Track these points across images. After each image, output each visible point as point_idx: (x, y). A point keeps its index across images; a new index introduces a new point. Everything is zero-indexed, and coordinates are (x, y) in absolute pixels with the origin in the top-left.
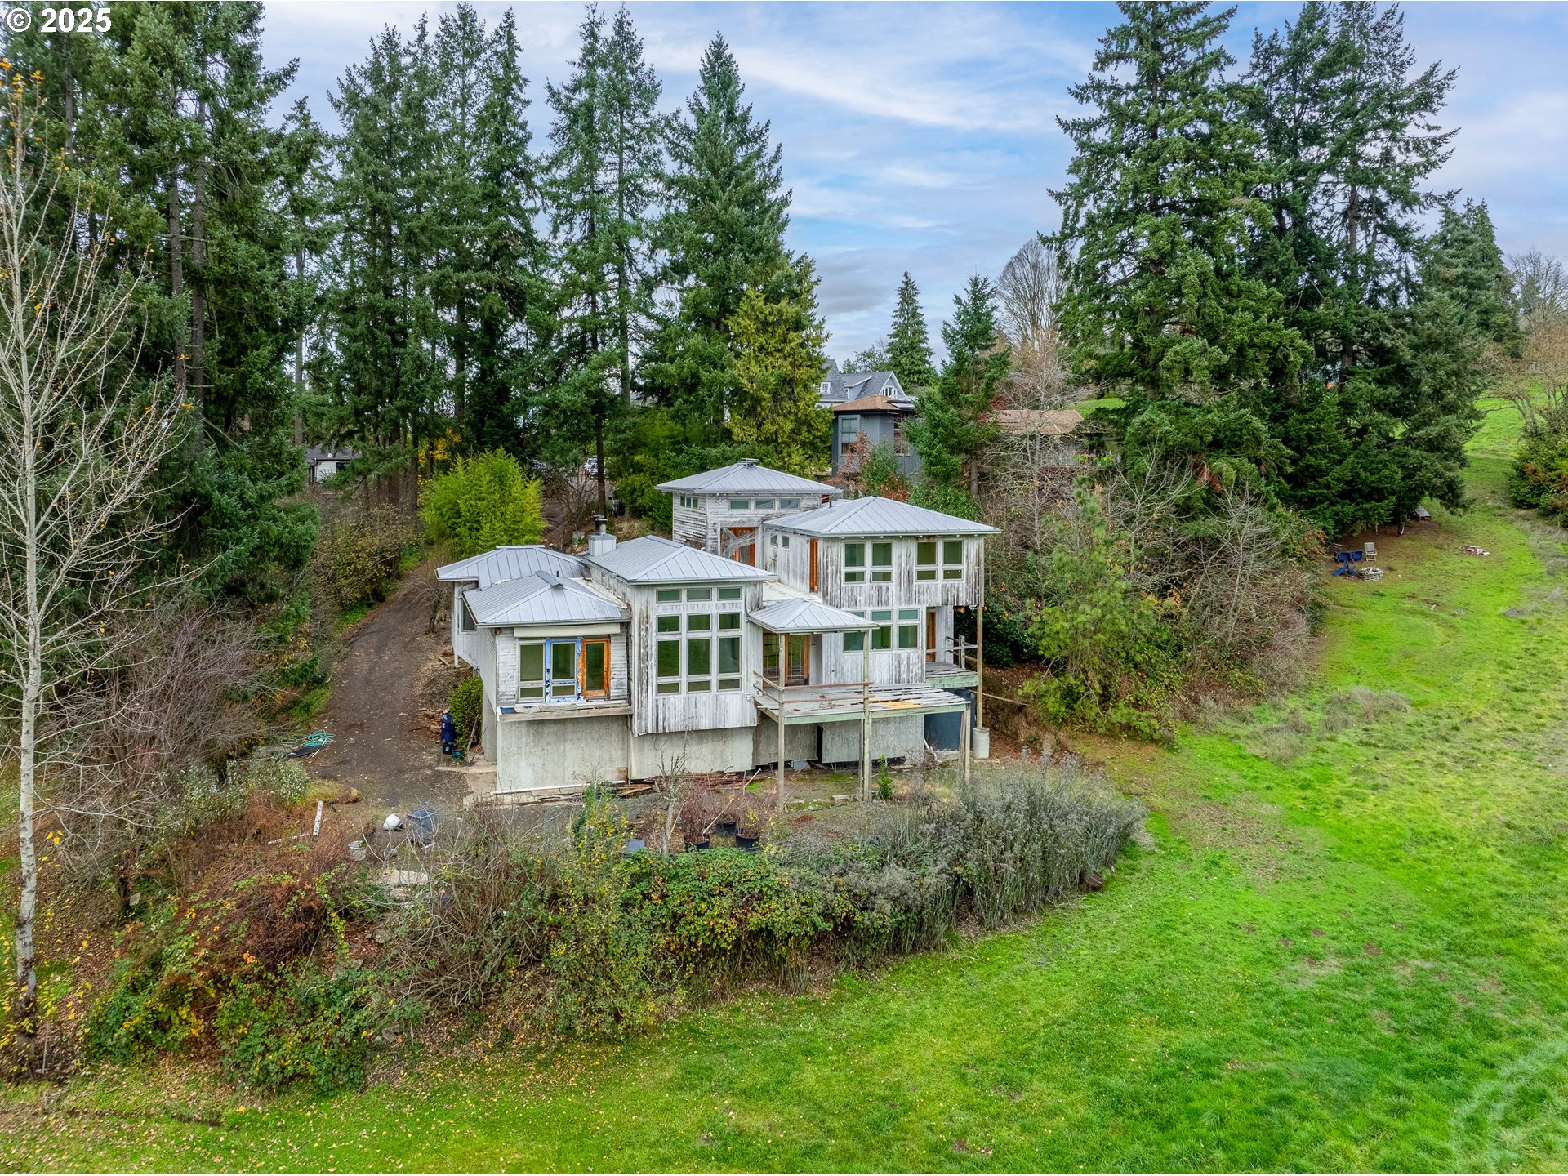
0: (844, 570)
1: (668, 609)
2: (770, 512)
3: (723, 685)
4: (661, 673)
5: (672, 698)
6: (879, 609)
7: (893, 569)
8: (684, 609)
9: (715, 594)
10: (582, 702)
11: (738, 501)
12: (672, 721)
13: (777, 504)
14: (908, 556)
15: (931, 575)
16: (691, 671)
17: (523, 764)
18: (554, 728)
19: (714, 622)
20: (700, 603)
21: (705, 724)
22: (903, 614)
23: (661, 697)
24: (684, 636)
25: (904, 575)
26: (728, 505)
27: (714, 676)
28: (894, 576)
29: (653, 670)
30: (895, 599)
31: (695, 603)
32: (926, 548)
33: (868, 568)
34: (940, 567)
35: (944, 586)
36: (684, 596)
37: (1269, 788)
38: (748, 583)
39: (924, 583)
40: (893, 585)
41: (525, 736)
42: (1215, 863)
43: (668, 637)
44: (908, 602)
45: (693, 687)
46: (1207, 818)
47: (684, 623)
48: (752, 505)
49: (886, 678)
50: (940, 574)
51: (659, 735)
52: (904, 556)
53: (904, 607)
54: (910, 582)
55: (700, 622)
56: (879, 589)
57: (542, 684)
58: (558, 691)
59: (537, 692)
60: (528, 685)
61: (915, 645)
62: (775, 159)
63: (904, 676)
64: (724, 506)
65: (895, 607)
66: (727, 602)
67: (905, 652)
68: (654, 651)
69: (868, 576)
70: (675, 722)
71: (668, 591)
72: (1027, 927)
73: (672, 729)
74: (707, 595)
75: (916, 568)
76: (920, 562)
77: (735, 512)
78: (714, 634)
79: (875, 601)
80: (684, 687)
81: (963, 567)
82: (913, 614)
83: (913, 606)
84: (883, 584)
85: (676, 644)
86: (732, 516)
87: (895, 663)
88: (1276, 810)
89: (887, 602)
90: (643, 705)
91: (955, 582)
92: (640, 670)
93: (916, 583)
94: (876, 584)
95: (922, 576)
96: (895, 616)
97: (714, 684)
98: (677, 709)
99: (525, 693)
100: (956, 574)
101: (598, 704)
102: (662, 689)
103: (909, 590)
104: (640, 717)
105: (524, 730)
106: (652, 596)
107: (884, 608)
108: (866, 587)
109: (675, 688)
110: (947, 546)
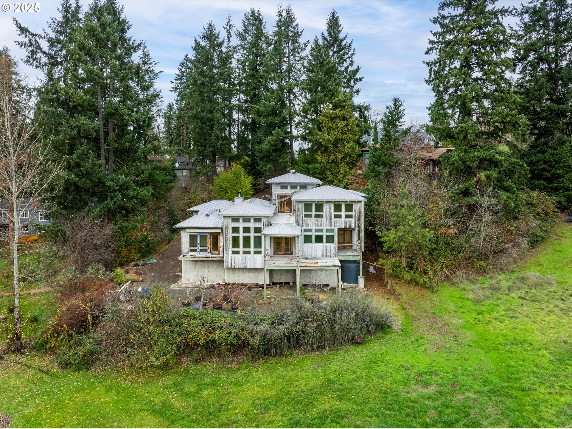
0: (304, 213)
1: (235, 225)
2: (296, 190)
3: (255, 253)
4: (233, 247)
5: (237, 256)
6: (318, 228)
7: (324, 213)
8: (241, 225)
9: (252, 220)
10: (210, 255)
11: (284, 186)
12: (237, 264)
13: (299, 187)
14: (330, 209)
15: (340, 216)
16: (244, 247)
17: (191, 275)
18: (201, 263)
19: (252, 230)
20: (247, 223)
21: (249, 266)
22: (328, 231)
23: (233, 255)
24: (241, 234)
25: (328, 216)
26: (280, 187)
27: (252, 249)
28: (324, 216)
29: (230, 246)
30: (325, 225)
31: (245, 223)
32: (337, 206)
33: (314, 213)
34: (343, 213)
35: (345, 221)
36: (241, 220)
37: (463, 312)
38: (264, 216)
39: (337, 219)
40: (324, 220)
41: (191, 265)
42: (417, 340)
43: (235, 234)
44: (330, 226)
45: (245, 252)
46: (428, 321)
47: (241, 230)
48: (289, 188)
49: (321, 254)
50: (343, 216)
51: (233, 269)
52: (328, 209)
53: (328, 228)
54: (331, 218)
55: (247, 230)
56: (318, 221)
57: (196, 248)
58: (202, 251)
59: (195, 251)
60: (192, 248)
61: (333, 243)
62: (353, 54)
63: (328, 254)
64: (279, 187)
65: (325, 227)
66: (257, 223)
67: (329, 245)
68: (230, 239)
69: (313, 216)
70: (238, 265)
71: (235, 218)
72: (322, 354)
73: (237, 267)
74: (249, 220)
75: (333, 213)
76: (335, 211)
77: (283, 190)
78: (252, 234)
79: (316, 225)
80: (241, 252)
81: (353, 213)
82: (332, 231)
83: (332, 228)
84: (320, 219)
85: (238, 237)
86: (281, 191)
87: (325, 249)
88: (459, 322)
89: (321, 226)
90: (227, 257)
91: (350, 219)
92: (226, 246)
93: (333, 219)
94: (317, 219)
95: (336, 216)
96: (325, 231)
97: (252, 252)
98: (239, 260)
99: (191, 251)
100: (351, 216)
101: (216, 256)
102: (233, 252)
103: (330, 221)
104: (226, 262)
105: (191, 263)
106: (230, 220)
107: (320, 228)
108: (313, 220)
109: (238, 252)
110: (346, 205)
